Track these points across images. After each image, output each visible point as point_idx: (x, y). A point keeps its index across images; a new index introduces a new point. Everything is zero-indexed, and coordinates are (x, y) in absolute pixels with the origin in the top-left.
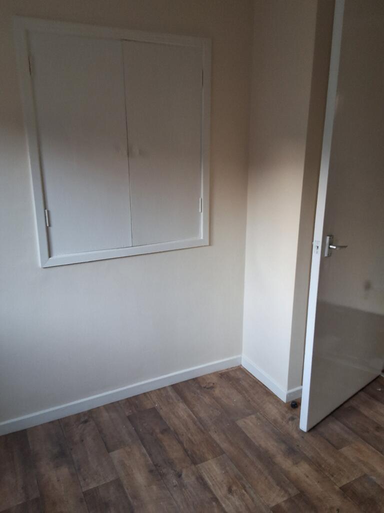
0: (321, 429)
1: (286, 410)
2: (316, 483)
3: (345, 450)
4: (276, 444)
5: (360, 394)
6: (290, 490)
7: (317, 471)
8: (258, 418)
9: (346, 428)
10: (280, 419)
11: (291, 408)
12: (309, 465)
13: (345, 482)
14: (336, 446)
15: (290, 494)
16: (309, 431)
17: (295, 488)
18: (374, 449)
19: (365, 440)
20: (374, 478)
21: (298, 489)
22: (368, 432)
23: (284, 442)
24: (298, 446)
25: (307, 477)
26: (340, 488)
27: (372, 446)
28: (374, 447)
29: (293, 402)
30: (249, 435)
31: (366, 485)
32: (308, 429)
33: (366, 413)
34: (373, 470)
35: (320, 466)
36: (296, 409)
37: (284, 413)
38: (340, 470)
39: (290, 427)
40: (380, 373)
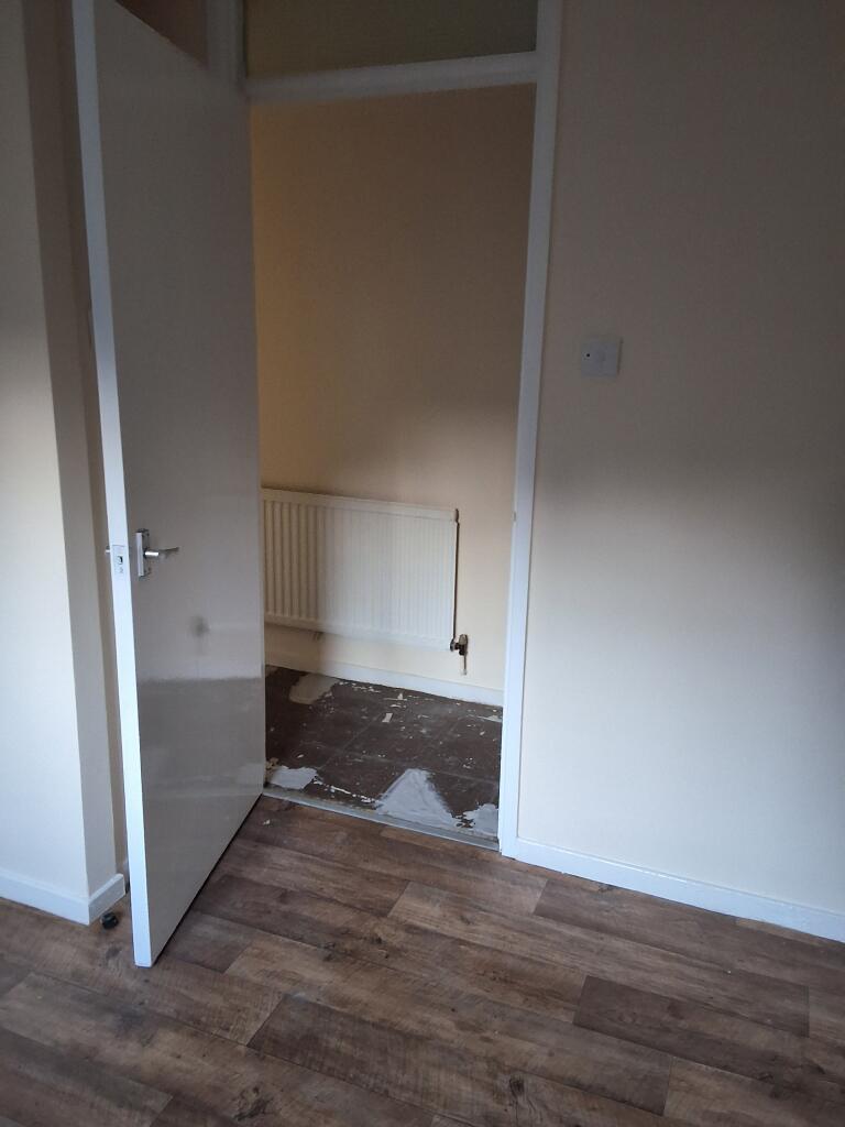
0: (181, 947)
1: (95, 938)
2: (200, 1061)
3: (238, 967)
4: (93, 1023)
5: (234, 843)
6: (150, 1103)
7: (194, 1035)
8: (36, 985)
9: (226, 923)
10: (85, 965)
11: (105, 931)
12: (176, 1031)
13: (253, 1028)
14: (215, 967)
15: (153, 1112)
16: (157, 961)
17: (161, 1093)
18: (287, 940)
19: (269, 930)
20: (302, 994)
21: (167, 1091)
22: (269, 912)
23: (110, 1010)
24: (142, 1003)
25: (179, 1057)
26: (248, 1046)
27: (284, 936)
28: (287, 936)
29: (106, 916)
30: (23, 1033)
31: (293, 1015)
32: (155, 958)
33: (254, 877)
34: (297, 981)
35: (199, 1022)
36: (118, 928)
37: (91, 947)
38: (239, 1011)
39: (114, 972)
40: (260, 790)
